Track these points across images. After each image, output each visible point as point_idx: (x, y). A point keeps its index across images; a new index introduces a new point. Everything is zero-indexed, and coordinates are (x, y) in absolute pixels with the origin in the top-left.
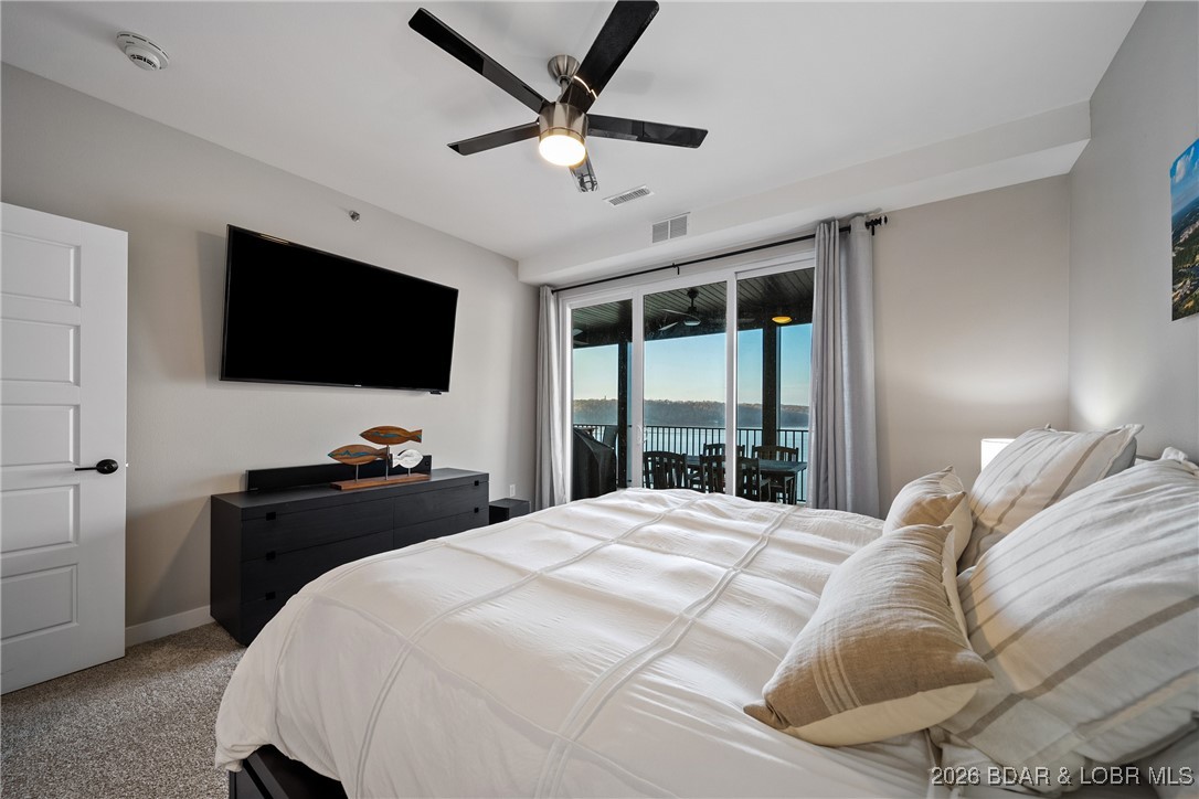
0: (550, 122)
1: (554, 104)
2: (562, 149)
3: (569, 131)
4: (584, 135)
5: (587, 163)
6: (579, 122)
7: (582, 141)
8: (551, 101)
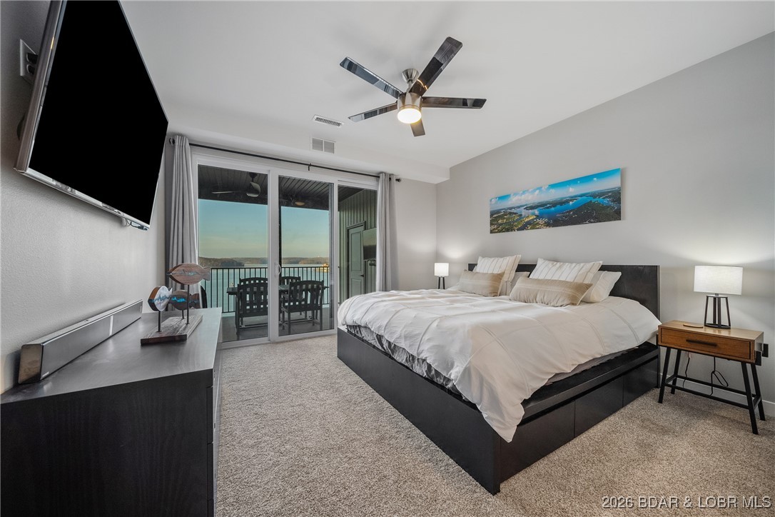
0: (404, 102)
1: (405, 94)
2: (409, 115)
3: (413, 106)
4: (421, 106)
5: (421, 123)
6: (418, 101)
7: (420, 110)
8: (404, 92)
